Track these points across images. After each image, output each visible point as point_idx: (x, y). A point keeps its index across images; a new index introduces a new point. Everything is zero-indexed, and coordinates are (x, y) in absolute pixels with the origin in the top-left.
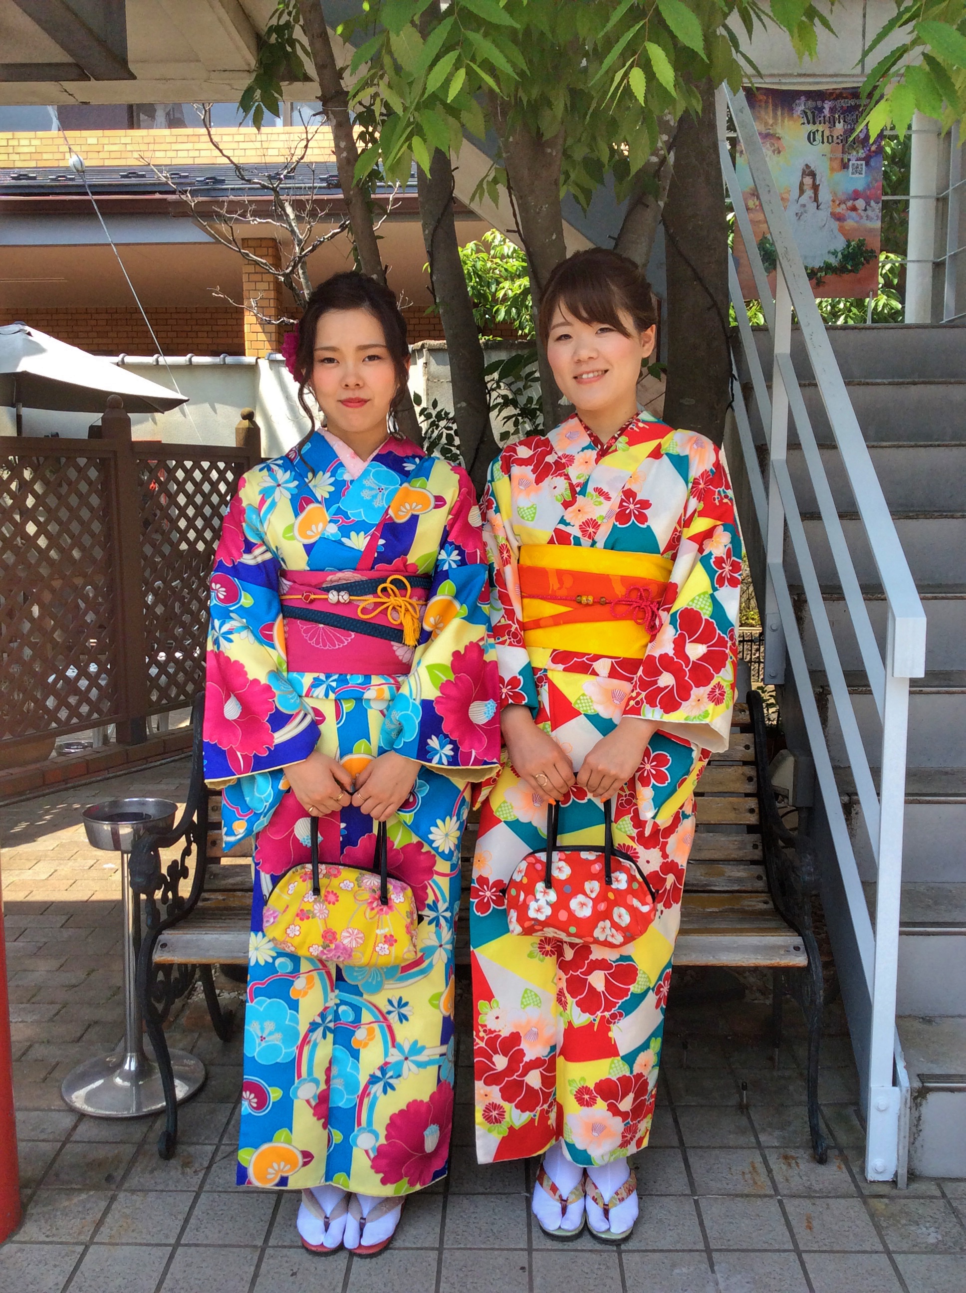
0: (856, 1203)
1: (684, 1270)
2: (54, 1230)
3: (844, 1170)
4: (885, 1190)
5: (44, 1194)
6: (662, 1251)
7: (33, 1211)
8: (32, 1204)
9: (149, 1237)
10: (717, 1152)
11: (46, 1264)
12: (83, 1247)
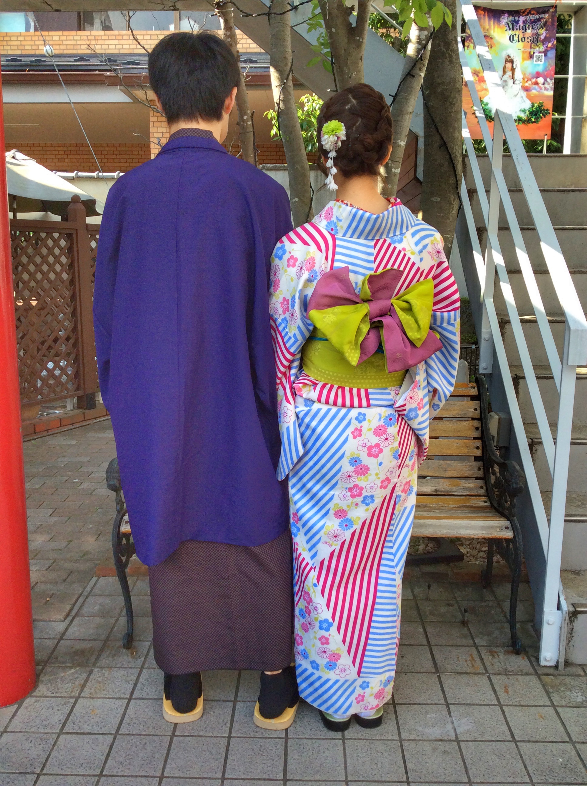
0: (534, 678)
1: (433, 715)
2: (56, 690)
3: (526, 660)
4: (551, 671)
5: (49, 669)
6: (420, 704)
7: (43, 679)
8: (42, 675)
9: (113, 694)
10: (450, 648)
11: (53, 709)
12: (74, 699)
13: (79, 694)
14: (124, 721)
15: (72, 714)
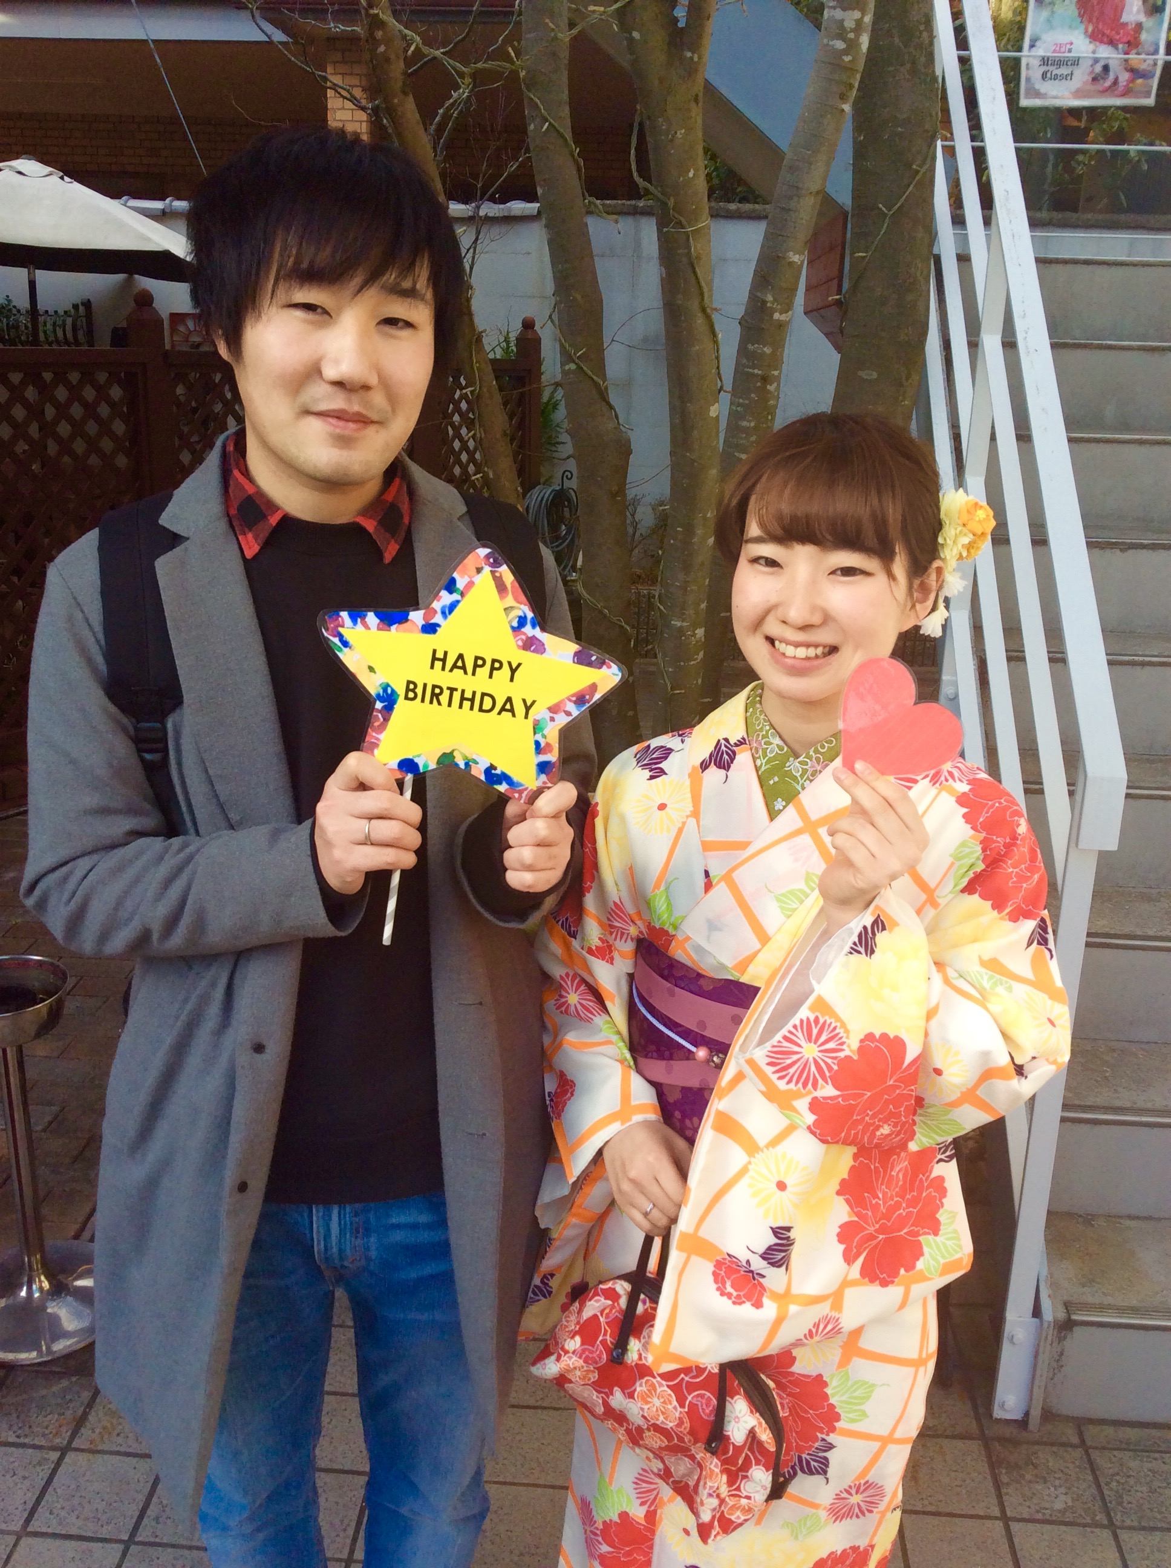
0: (975, 1446)
2: (27, 1429)
3: (967, 1400)
4: (1012, 1431)
11: (14, 1474)
12: (58, 1454)
13: (70, 1441)
14: (149, 1512)
15: (50, 1489)
